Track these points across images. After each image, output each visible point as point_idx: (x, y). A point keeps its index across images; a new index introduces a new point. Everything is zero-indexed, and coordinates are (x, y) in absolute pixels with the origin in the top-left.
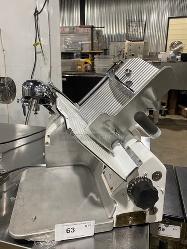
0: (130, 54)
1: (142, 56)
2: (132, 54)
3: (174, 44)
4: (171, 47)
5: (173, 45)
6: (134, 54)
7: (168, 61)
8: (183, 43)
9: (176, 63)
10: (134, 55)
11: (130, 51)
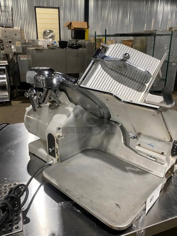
0: (7, 41)
1: (20, 43)
2: (9, 40)
3: (46, 32)
4: (44, 35)
5: (46, 34)
6: (11, 40)
7: (49, 48)
8: (54, 32)
9: (56, 49)
10: (12, 42)
11: (6, 37)
